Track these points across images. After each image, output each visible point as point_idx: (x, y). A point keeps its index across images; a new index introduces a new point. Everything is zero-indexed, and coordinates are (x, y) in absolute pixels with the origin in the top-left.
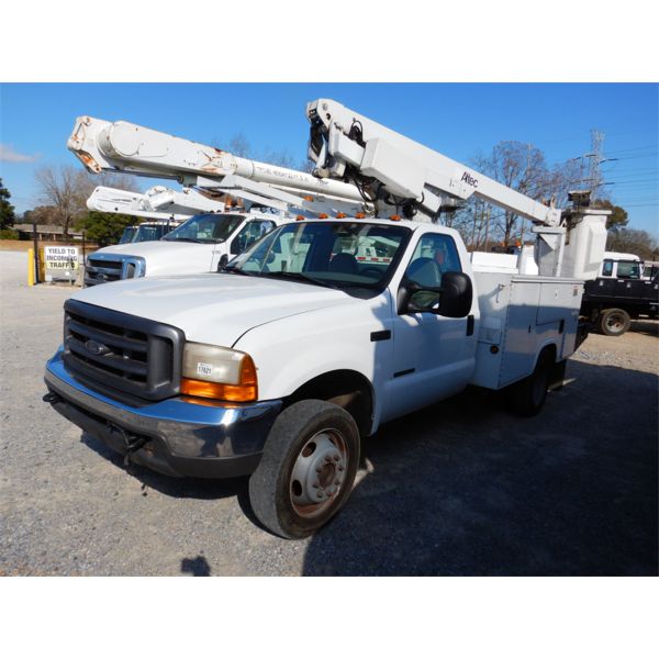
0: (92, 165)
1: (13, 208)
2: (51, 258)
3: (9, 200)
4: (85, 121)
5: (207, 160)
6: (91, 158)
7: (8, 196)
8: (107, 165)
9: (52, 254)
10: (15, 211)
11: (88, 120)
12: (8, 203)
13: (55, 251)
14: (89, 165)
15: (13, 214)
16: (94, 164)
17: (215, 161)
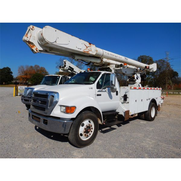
0: (34, 49)
1: (13, 76)
2: (19, 89)
3: (12, 74)
4: (32, 28)
5: (85, 48)
6: (34, 45)
7: (12, 73)
8: (41, 49)
9: (20, 88)
10: (14, 77)
11: (33, 27)
12: (12, 75)
13: (21, 87)
14: (33, 49)
15: (13, 78)
16: (35, 48)
17: (89, 48)
